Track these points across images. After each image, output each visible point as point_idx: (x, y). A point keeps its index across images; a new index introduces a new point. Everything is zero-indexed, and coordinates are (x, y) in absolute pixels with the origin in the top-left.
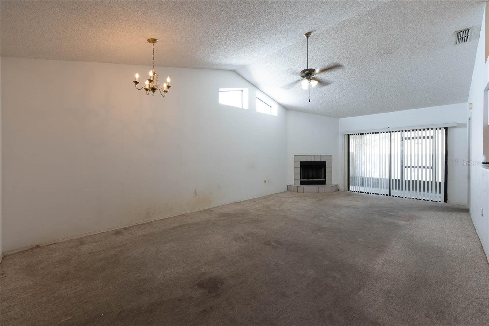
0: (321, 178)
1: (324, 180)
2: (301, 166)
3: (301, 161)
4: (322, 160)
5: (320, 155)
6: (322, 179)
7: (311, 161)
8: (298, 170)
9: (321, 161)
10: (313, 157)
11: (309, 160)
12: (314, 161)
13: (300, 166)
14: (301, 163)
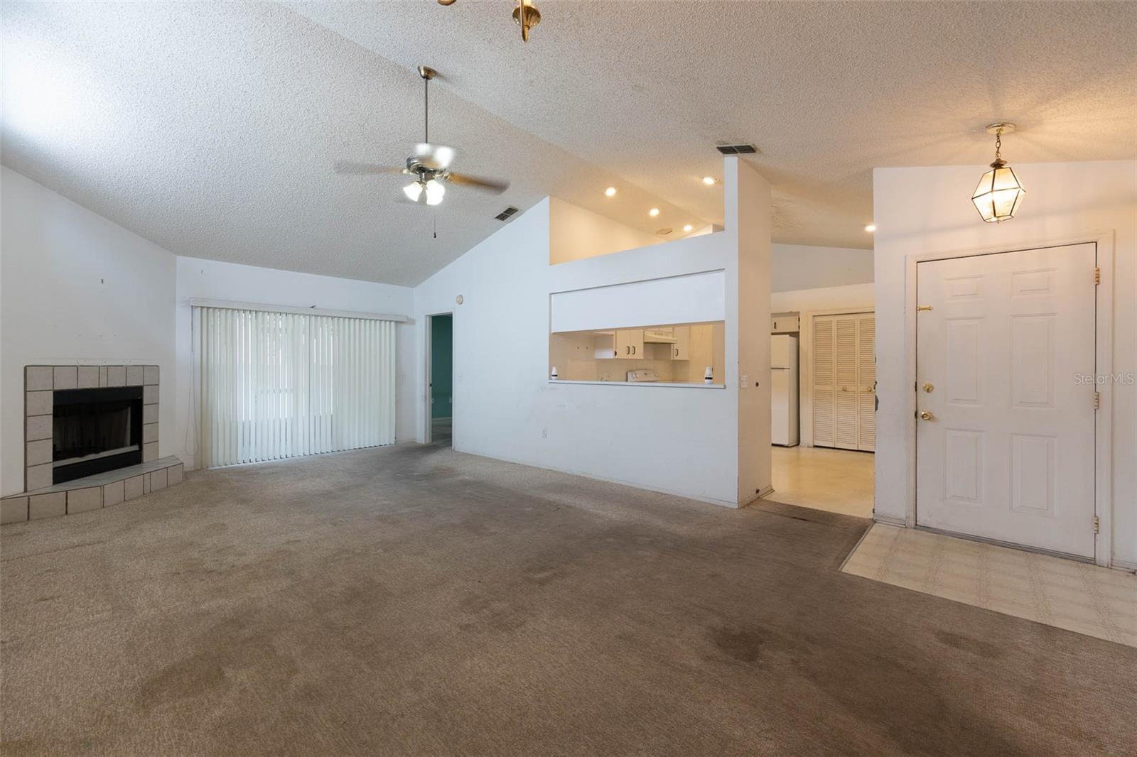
0: (122, 446)
1: (135, 448)
2: (55, 407)
3: (57, 388)
4: (133, 382)
5: (127, 366)
6: (126, 446)
7: (96, 386)
8: (45, 426)
9: (128, 385)
10: (103, 371)
11: (88, 382)
12: (105, 386)
13: (51, 410)
14: (59, 396)
